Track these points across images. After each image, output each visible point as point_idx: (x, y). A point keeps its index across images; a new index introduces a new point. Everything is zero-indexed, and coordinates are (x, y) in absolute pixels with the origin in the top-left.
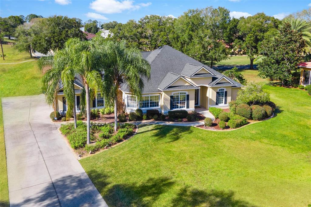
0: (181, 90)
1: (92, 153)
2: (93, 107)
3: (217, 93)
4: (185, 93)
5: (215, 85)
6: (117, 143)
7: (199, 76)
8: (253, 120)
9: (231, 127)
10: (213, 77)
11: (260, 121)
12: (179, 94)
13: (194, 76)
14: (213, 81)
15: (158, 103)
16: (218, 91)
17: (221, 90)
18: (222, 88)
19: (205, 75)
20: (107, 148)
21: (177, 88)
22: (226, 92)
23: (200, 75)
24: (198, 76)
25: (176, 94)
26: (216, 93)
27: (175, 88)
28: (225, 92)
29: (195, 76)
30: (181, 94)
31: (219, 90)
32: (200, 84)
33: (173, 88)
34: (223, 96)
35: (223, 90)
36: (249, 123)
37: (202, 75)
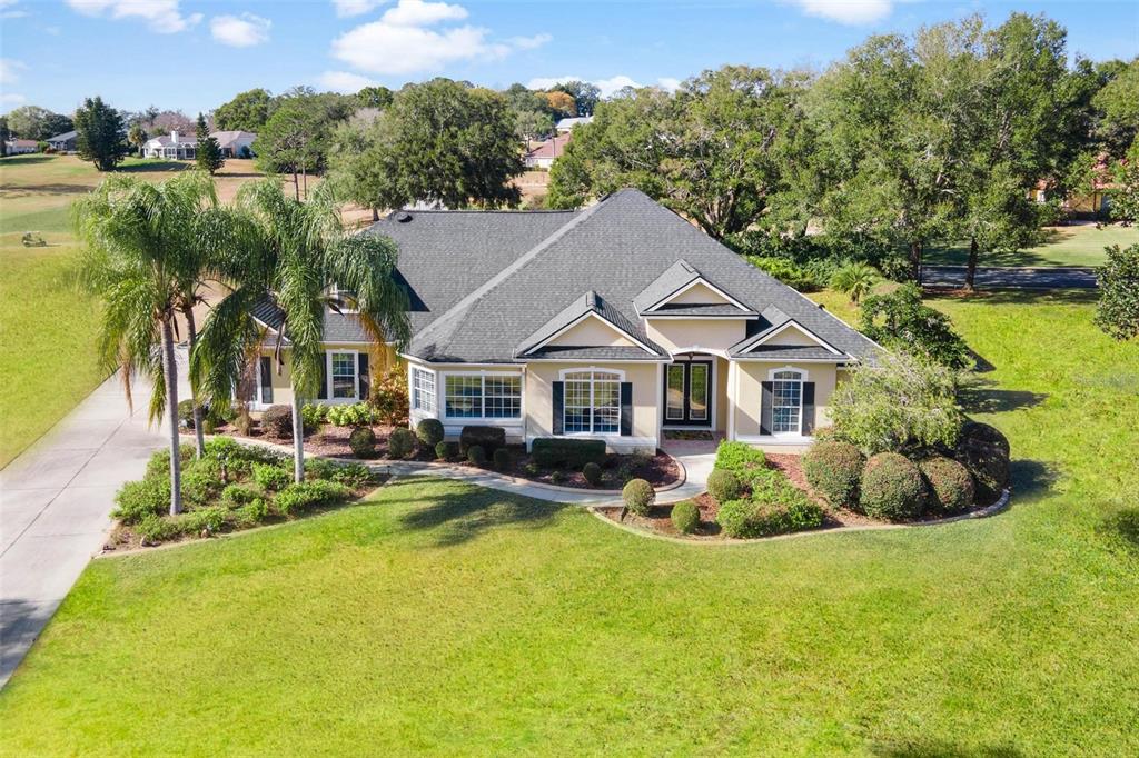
0: (597, 365)
1: (147, 544)
2: (319, 398)
3: (767, 386)
4: (616, 377)
5: (751, 355)
6: (259, 524)
7: (681, 311)
8: (866, 515)
9: (725, 530)
10: (748, 321)
11: (898, 526)
12: (589, 378)
13: (660, 312)
14: (749, 334)
15: (517, 403)
16: (771, 378)
17: (789, 375)
18: (789, 369)
19: (709, 310)
20: (209, 536)
21: (576, 352)
22: (810, 387)
23: (688, 311)
24: (675, 312)
25: (576, 378)
26: (760, 385)
27: (568, 352)
28: (805, 384)
29: (666, 312)
30: (597, 376)
31: (776, 376)
32: (691, 346)
33: (562, 353)
34: (796, 403)
35: (798, 376)
36: (838, 524)
37: (695, 311)
